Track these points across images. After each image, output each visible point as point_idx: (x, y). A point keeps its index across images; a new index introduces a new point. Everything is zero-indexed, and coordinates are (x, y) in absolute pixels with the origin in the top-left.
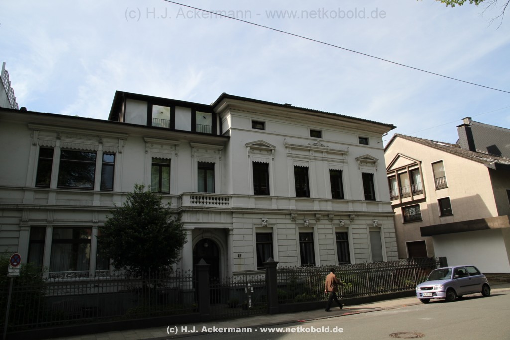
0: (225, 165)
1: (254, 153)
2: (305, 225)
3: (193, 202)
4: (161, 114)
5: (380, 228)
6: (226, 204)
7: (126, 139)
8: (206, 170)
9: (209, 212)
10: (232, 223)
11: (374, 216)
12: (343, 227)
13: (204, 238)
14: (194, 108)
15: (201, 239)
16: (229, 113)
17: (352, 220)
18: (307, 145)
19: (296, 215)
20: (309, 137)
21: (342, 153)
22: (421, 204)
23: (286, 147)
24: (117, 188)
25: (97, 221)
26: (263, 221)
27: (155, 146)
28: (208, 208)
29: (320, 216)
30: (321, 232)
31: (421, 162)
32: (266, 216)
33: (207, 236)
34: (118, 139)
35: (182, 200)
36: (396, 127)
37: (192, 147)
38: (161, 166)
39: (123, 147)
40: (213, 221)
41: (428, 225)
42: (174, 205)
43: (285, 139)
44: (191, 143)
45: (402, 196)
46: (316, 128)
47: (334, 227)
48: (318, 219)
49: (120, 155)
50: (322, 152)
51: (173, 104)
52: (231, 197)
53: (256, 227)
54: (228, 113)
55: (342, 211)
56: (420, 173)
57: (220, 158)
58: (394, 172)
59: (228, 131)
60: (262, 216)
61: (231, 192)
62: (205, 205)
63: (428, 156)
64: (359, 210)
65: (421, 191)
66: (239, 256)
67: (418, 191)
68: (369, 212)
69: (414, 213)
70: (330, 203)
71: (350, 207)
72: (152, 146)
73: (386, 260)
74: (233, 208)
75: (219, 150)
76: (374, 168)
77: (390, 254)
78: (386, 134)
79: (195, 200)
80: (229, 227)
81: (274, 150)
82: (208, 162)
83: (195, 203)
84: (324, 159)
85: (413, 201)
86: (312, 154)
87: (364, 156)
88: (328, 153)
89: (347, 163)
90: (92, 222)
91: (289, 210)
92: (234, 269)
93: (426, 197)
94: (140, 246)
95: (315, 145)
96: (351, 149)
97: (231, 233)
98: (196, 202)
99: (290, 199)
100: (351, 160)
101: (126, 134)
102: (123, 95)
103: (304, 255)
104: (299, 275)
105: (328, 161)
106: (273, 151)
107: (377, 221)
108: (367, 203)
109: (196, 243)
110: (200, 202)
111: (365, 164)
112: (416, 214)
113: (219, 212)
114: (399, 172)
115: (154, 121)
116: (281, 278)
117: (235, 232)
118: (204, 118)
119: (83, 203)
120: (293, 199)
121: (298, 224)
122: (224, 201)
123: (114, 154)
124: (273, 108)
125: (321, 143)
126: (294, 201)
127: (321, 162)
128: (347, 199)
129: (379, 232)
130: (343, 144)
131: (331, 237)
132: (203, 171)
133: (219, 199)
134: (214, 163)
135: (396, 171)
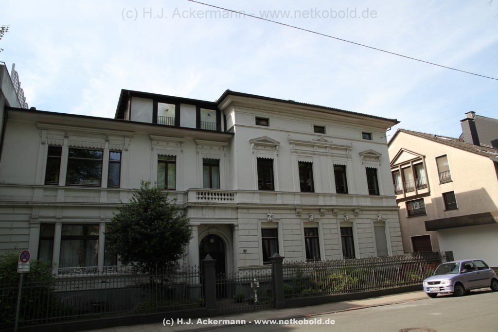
0: (230, 162)
1: (258, 149)
2: (310, 220)
3: (199, 198)
4: (166, 111)
5: (384, 222)
6: (231, 199)
7: (132, 137)
8: (211, 166)
9: (214, 208)
10: (238, 219)
11: (378, 210)
12: (347, 222)
13: (210, 234)
14: (199, 105)
15: (207, 234)
16: (234, 109)
17: (356, 214)
18: (311, 141)
19: (301, 210)
20: (313, 133)
21: (346, 149)
22: (425, 198)
23: (290, 143)
24: (123, 186)
25: (105, 217)
26: (268, 216)
27: (161, 143)
28: (213, 204)
29: (325, 210)
30: (326, 226)
31: (424, 157)
32: (271, 211)
33: (213, 231)
34: (124, 137)
35: (188, 196)
36: (399, 122)
37: (197, 144)
38: (166, 163)
39: (129, 144)
40: (219, 217)
41: (432, 219)
42: (180, 201)
43: (289, 135)
44: (197, 140)
45: (406, 191)
46: (320, 124)
47: (338, 221)
48: (322, 214)
49: (126, 152)
50: (326, 147)
51: (178, 102)
52: (236, 193)
53: (261, 223)
54: (232, 109)
55: (347, 206)
56: (424, 168)
57: (225, 154)
58: (398, 167)
59: (233, 127)
60: (267, 211)
61: (236, 188)
62: (210, 201)
63: (431, 150)
64: (363, 205)
65: (425, 185)
66: (245, 251)
67: (422, 186)
68: (373, 207)
69: (418, 207)
70: (334, 198)
71: (355, 202)
72: (158, 143)
73: (390, 254)
74: (238, 204)
75: (223, 147)
76: (378, 163)
77: (395, 249)
78: (389, 129)
79: (200, 196)
80: (234, 222)
81: (278, 146)
82: (213, 159)
83: (200, 199)
84: (328, 154)
85: (417, 196)
86: (316, 150)
87: (368, 151)
88: (332, 148)
89: (351, 158)
90: (100, 218)
91: (294, 205)
92: (240, 264)
93: (430, 192)
94: (146, 242)
95: (319, 140)
96: (355, 144)
97: (236, 228)
98: (202, 198)
99: (294, 194)
100: (355, 155)
101: (132, 132)
102: (129, 93)
103: (309, 250)
104: (305, 270)
105: (332, 156)
106: (277, 147)
107: (381, 216)
108: (371, 198)
109: (201, 239)
110: (205, 198)
111: (369, 159)
112: (420, 208)
113: (225, 208)
114: (403, 167)
115: (159, 119)
116: (286, 273)
117: (240, 227)
118: (209, 115)
119: (91, 200)
120: (298, 195)
121: (303, 219)
122: (229, 197)
123: (121, 153)
124: (276, 105)
125: (325, 138)
126: (299, 196)
127: (325, 157)
128: (352, 193)
129: (384, 227)
130: (347, 139)
131: (335, 231)
132: (208, 167)
133: (224, 195)
134: (219, 160)
135: (399, 166)
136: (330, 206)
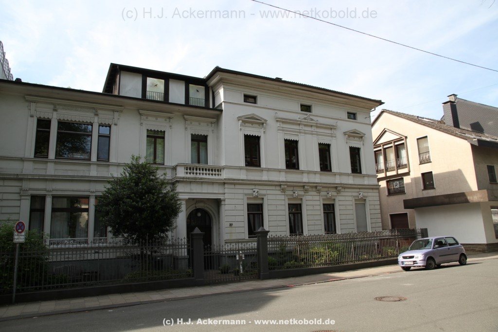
0: (218, 138)
1: (245, 126)
2: (294, 196)
3: (187, 173)
4: (155, 87)
5: (365, 200)
6: (218, 175)
7: (122, 112)
8: (199, 141)
9: (202, 183)
10: (224, 194)
11: (360, 188)
12: (329, 199)
13: (197, 208)
14: (188, 81)
15: (195, 208)
17: (339, 192)
18: (298, 119)
19: (286, 186)
20: (300, 111)
21: (331, 128)
22: (405, 178)
23: (277, 121)
24: (113, 159)
25: (95, 190)
26: (254, 191)
27: (150, 118)
28: (201, 179)
29: (309, 187)
30: (309, 203)
31: (406, 137)
32: (257, 187)
33: (200, 206)
34: (114, 111)
35: (176, 171)
36: (384, 103)
37: (185, 120)
38: (156, 138)
39: (118, 119)
40: (206, 192)
41: (410, 198)
42: (169, 176)
43: (276, 113)
44: (185, 116)
45: (387, 170)
46: (307, 102)
47: (321, 198)
48: (306, 191)
49: (115, 127)
50: (312, 126)
51: (167, 77)
52: (224, 169)
53: (247, 198)
54: (221, 86)
55: (330, 184)
56: (406, 148)
57: (213, 131)
58: (380, 146)
59: (221, 104)
60: (253, 187)
61: (223, 164)
62: (198, 176)
63: (413, 131)
64: (346, 183)
65: (406, 165)
66: (231, 225)
67: (403, 165)
68: (355, 185)
69: (398, 186)
70: (318, 176)
71: (337, 180)
72: (147, 118)
73: (370, 230)
74: (225, 179)
75: (211, 123)
76: (362, 143)
77: (374, 225)
78: (374, 109)
79: (189, 171)
80: (221, 197)
81: (266, 123)
82: (201, 135)
83: (188, 174)
84: (313, 132)
85: (398, 175)
86: (302, 128)
87: (352, 130)
88: (317, 127)
89: (335, 137)
90: (89, 191)
91: (279, 182)
92: (226, 237)
93: (410, 172)
94: (138, 215)
95: (305, 119)
96: (340, 123)
97: (223, 203)
98: (190, 173)
99: (280, 171)
100: (339, 134)
101: (121, 106)
102: (118, 67)
103: (293, 225)
104: (288, 244)
105: (317, 135)
106: (265, 124)
107: (362, 194)
108: (353, 176)
109: (189, 214)
110: (193, 173)
111: (353, 138)
112: (400, 187)
113: (212, 183)
114: (385, 147)
115: (148, 94)
116: (271, 246)
117: (227, 202)
118: (198, 91)
119: (81, 174)
120: (283, 171)
121: (287, 195)
122: (217, 173)
123: (110, 126)
124: (264, 83)
125: (311, 117)
126: (284, 173)
127: (310, 136)
128: (335, 172)
129: (364, 204)
130: (332, 118)
131: (318, 207)
132: (196, 143)
133: (212, 171)
134: (207, 136)
135: (382, 145)
136: (314, 183)
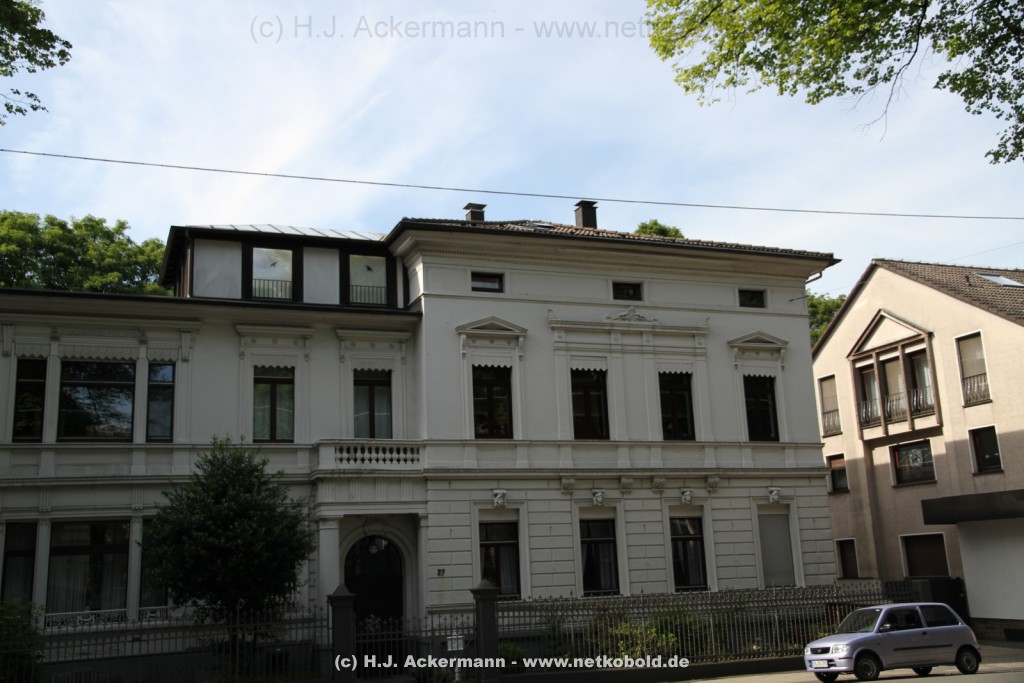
0: (415, 374)
1: (476, 347)
2: (595, 502)
3: (341, 460)
4: (272, 270)
5: (788, 506)
6: (412, 460)
7: (198, 331)
8: (373, 386)
9: (375, 480)
10: (427, 502)
11: (771, 478)
12: (689, 506)
13: (369, 534)
14: (345, 248)
15: (363, 536)
16: (420, 259)
17: (712, 488)
18: (605, 321)
19: (573, 481)
20: (611, 300)
21: (693, 333)
22: (933, 440)
23: (553, 328)
24: (179, 438)
25: (141, 506)
26: (496, 495)
27: (259, 341)
28: (373, 471)
29: (631, 481)
30: (631, 517)
31: (931, 335)
32: (504, 485)
33: (375, 529)
34: (181, 331)
35: (318, 456)
36: (839, 261)
37: (341, 339)
38: (274, 383)
39: (191, 348)
40: (385, 500)
41: (948, 494)
42: (298, 466)
43: (549, 310)
44: (339, 331)
45: (889, 419)
46: (628, 277)
47: (666, 506)
48: (626, 489)
49: (185, 364)
50: (641, 333)
51: (298, 245)
52: (425, 446)
53: (480, 510)
54: (418, 258)
55: (687, 470)
56: (929, 363)
57: (403, 359)
58: (870, 357)
59: (419, 299)
60: (494, 485)
61: (425, 436)
62: (367, 466)
63: (947, 317)
64: (731, 466)
65: (932, 407)
66: (441, 572)
67: (924, 409)
68: (758, 470)
69: (919, 462)
70: (656, 452)
71: (709, 460)
72: (254, 341)
73: (801, 582)
74: (426, 471)
75: (401, 342)
76: (779, 364)
77: (812, 569)
78: (818, 275)
79: (345, 455)
80: (420, 510)
81: (524, 337)
82: (376, 370)
83: (345, 462)
84: (645, 348)
85: (914, 433)
86: (616, 340)
87: (751, 335)
88: (655, 334)
89: (704, 355)
90: (130, 508)
91: (557, 470)
92: (429, 600)
93: (941, 425)
95: (623, 318)
96: (717, 321)
97: (423, 523)
98: (348, 460)
99: (558, 444)
100: (716, 348)
101: (196, 320)
102: (187, 234)
105: (655, 353)
106: (521, 339)
107: (786, 489)
108: (753, 448)
109: (346, 552)
110: (355, 460)
111: (754, 355)
112: (924, 465)
113: (398, 479)
114: (883, 358)
115: (256, 285)
117: (432, 519)
118: (369, 269)
119: (112, 471)
120: (567, 446)
121: (577, 501)
122: (409, 455)
123: (173, 365)
124: (519, 244)
125: (639, 312)
126: (569, 449)
127: (639, 356)
128: (703, 440)
129: (787, 517)
130: (696, 310)
131: (658, 528)
132: (366, 388)
133: (398, 452)
134: (390, 372)
135: (874, 355)
136: (644, 470)
